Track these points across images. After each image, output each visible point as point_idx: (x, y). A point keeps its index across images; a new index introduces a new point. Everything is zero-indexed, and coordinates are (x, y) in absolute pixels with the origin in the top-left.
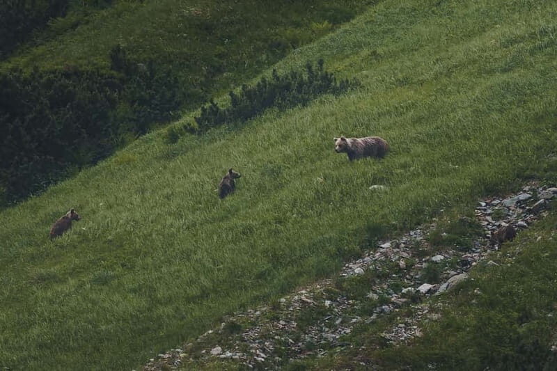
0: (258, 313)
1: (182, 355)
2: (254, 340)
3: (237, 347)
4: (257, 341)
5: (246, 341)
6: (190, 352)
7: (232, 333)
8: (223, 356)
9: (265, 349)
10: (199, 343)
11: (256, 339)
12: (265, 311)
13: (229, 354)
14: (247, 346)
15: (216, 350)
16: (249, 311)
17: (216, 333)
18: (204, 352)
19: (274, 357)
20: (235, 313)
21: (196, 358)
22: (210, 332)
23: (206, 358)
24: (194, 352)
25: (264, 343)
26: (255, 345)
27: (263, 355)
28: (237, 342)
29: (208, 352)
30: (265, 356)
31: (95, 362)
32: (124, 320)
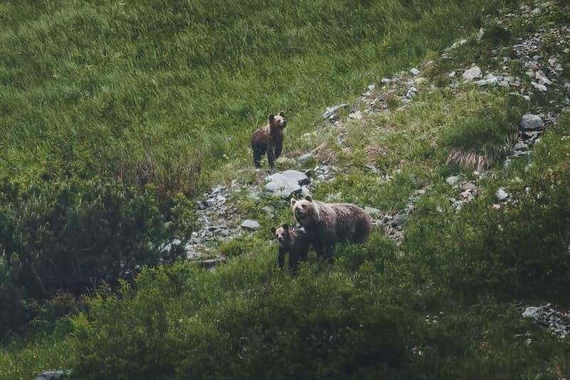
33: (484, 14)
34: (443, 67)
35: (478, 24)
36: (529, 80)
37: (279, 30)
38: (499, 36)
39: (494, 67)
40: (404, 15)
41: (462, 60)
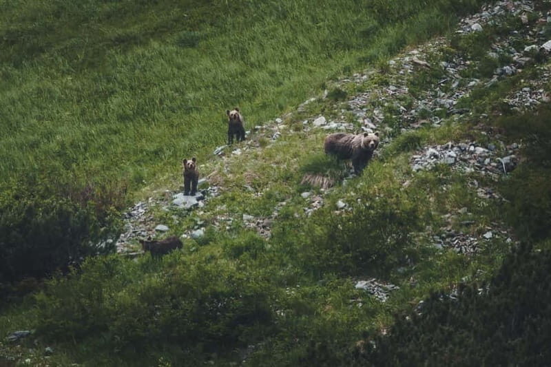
0: (365, 77)
1: (282, 127)
2: (362, 108)
3: (343, 117)
4: (365, 109)
5: (352, 110)
6: (290, 123)
7: (336, 100)
8: (327, 127)
9: (374, 118)
10: (299, 113)
11: (364, 107)
12: (373, 74)
13: (333, 125)
14: (354, 115)
15: (320, 121)
16: (355, 75)
17: (320, 101)
18: (306, 122)
19: (384, 128)
20: (339, 78)
21: (297, 129)
22: (313, 99)
23: (309, 130)
24: (295, 123)
25: (372, 112)
26: (363, 114)
27: (371, 125)
28: (343, 111)
29: (310, 123)
30: (374, 127)
31: (183, 135)
32: (214, 87)
33: (328, 79)
34: (299, 117)
35: (323, 87)
36: (360, 126)
37: (183, 94)
38: (338, 95)
39: (335, 117)
40: (270, 82)
41: (312, 113)
